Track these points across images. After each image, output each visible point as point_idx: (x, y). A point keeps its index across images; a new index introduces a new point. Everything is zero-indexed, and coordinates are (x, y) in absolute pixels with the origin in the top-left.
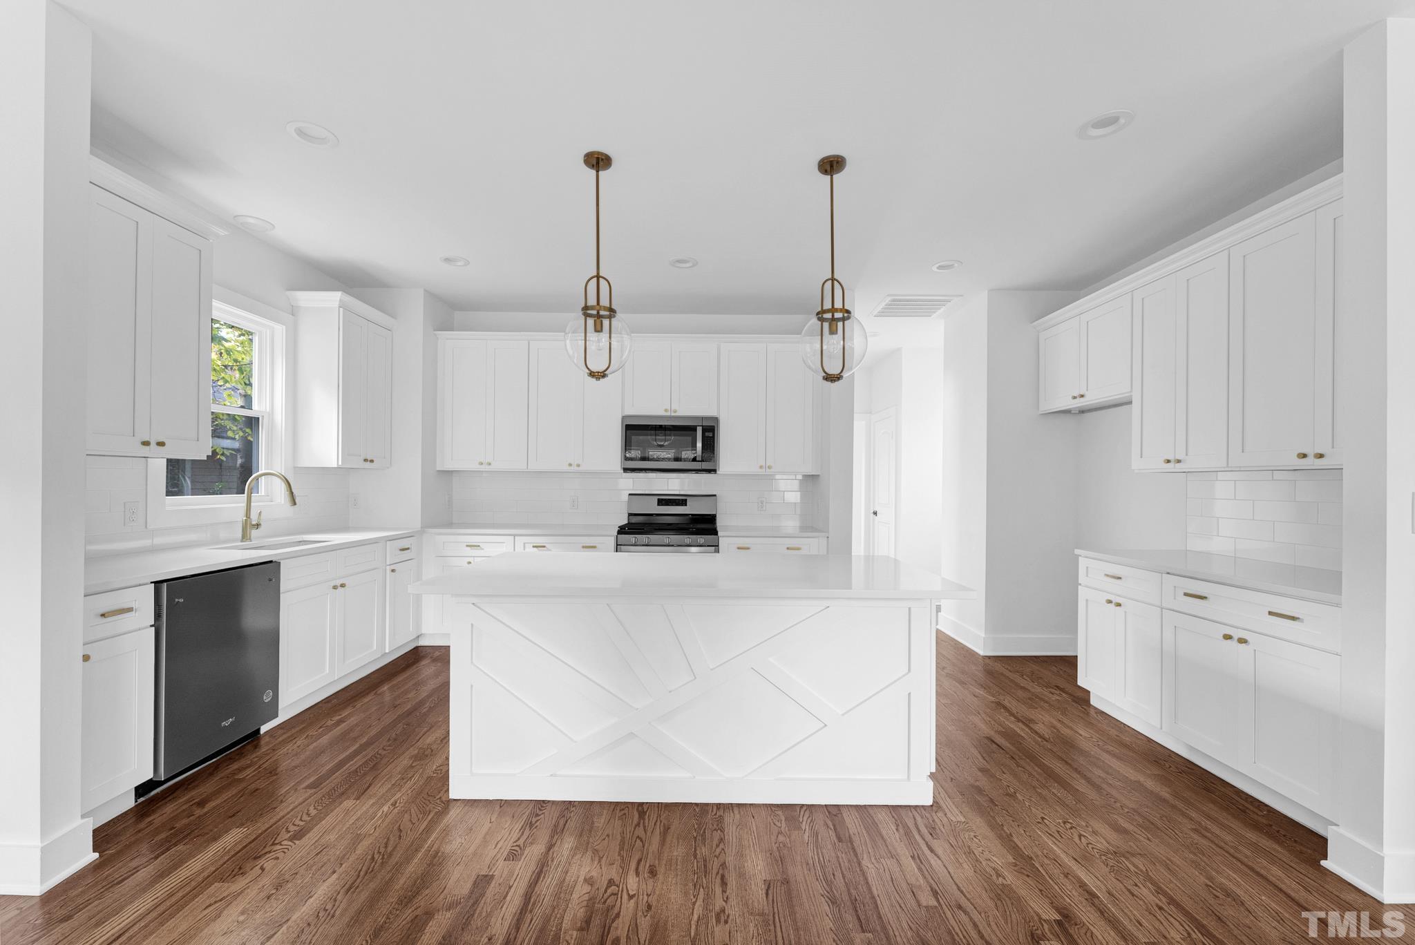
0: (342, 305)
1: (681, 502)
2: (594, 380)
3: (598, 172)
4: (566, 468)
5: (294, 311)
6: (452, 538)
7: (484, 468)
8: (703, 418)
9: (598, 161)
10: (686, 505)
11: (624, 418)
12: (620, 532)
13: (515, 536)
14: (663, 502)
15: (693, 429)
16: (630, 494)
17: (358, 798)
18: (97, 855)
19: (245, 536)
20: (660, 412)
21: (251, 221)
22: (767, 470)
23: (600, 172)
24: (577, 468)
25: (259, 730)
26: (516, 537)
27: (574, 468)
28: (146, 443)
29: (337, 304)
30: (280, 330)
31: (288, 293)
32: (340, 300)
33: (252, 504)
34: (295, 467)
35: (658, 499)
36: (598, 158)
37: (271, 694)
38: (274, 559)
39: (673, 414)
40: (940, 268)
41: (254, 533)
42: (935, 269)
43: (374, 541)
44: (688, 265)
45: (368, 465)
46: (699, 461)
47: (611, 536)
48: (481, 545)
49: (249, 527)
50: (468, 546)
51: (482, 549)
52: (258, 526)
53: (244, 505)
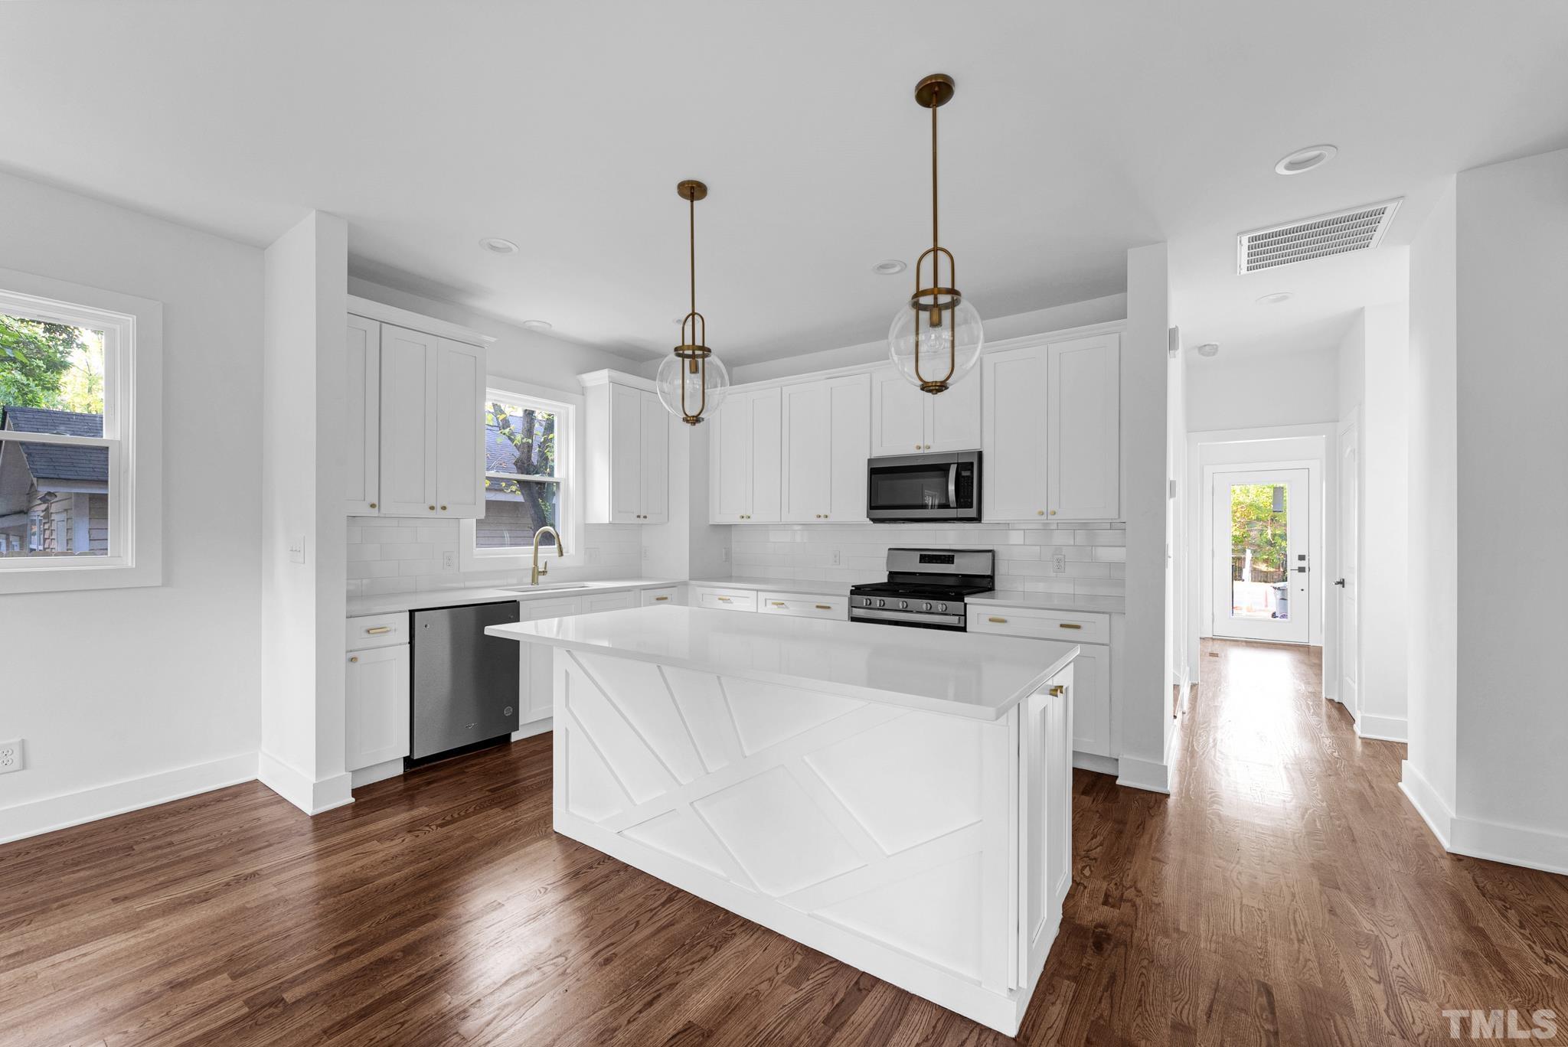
0: (613, 382)
1: (947, 558)
2: (689, 425)
3: (692, 201)
4: (816, 520)
5: (583, 391)
6: (708, 590)
7: (745, 521)
8: (958, 454)
9: (693, 191)
10: (953, 563)
11: (870, 461)
12: (852, 593)
13: (757, 591)
14: (927, 557)
15: (942, 469)
16: (890, 549)
17: (503, 809)
18: (353, 800)
19: (534, 581)
20: (911, 450)
21: (535, 324)
22: (1050, 517)
23: (695, 202)
24: (826, 520)
25: (509, 736)
26: (759, 593)
27: (822, 520)
28: (432, 508)
29: (607, 381)
30: (572, 408)
31: (578, 377)
32: (609, 377)
33: (539, 555)
34: (586, 524)
35: (921, 555)
36: (692, 188)
37: (511, 710)
38: (518, 599)
39: (927, 451)
40: (1292, 166)
41: (541, 578)
42: (1281, 170)
43: (628, 589)
44: (897, 269)
45: (642, 521)
46: (953, 508)
47: (846, 596)
48: (731, 598)
49: (537, 573)
50: (720, 599)
51: (732, 603)
52: (544, 573)
53: (533, 555)
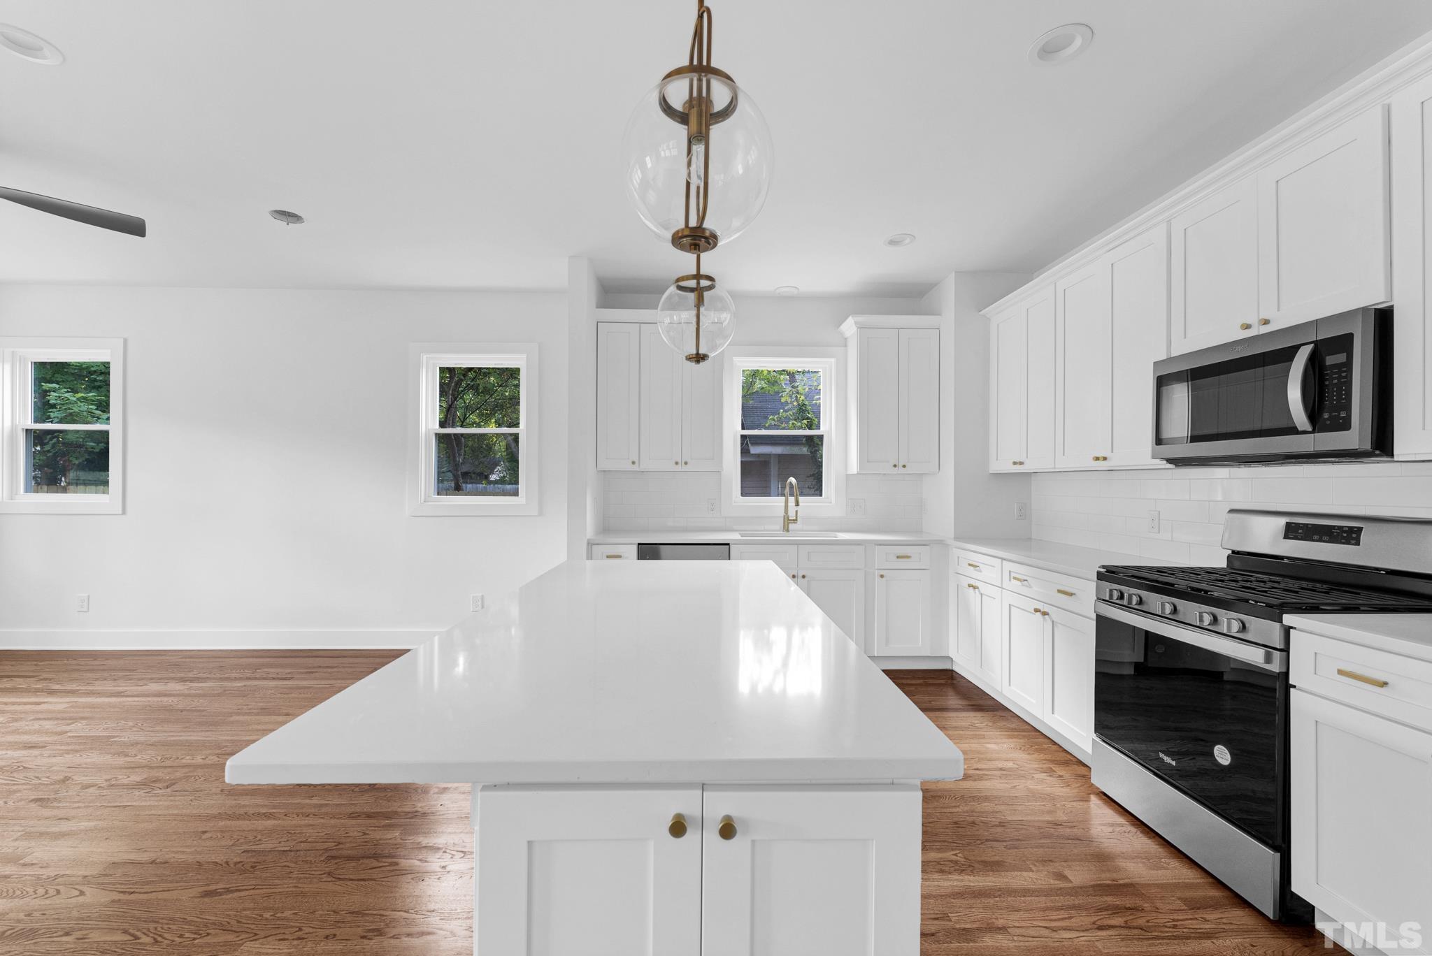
0: (860, 327)
1: (1344, 532)
5: (845, 342)
6: (962, 553)
7: (1018, 469)
12: (1099, 576)
13: (1003, 559)
14: (1298, 529)
19: (785, 528)
24: (1105, 463)
26: (1003, 562)
27: (1101, 464)
28: (677, 463)
30: (833, 361)
31: (839, 329)
32: (856, 323)
34: (847, 475)
41: (791, 526)
45: (901, 470)
47: (1093, 581)
48: (981, 566)
49: (788, 522)
50: (969, 565)
51: (980, 571)
52: (795, 521)
53: (784, 504)
